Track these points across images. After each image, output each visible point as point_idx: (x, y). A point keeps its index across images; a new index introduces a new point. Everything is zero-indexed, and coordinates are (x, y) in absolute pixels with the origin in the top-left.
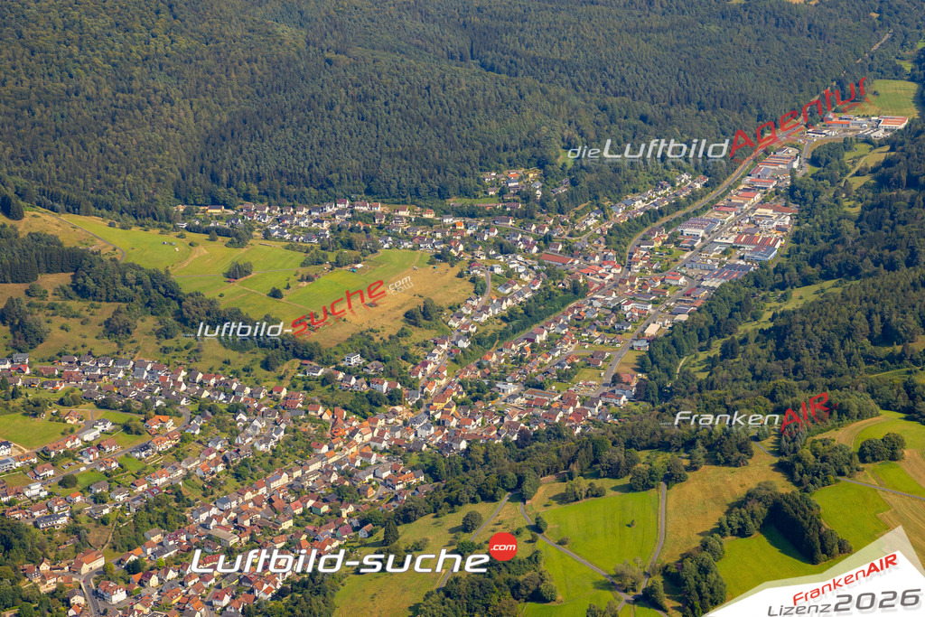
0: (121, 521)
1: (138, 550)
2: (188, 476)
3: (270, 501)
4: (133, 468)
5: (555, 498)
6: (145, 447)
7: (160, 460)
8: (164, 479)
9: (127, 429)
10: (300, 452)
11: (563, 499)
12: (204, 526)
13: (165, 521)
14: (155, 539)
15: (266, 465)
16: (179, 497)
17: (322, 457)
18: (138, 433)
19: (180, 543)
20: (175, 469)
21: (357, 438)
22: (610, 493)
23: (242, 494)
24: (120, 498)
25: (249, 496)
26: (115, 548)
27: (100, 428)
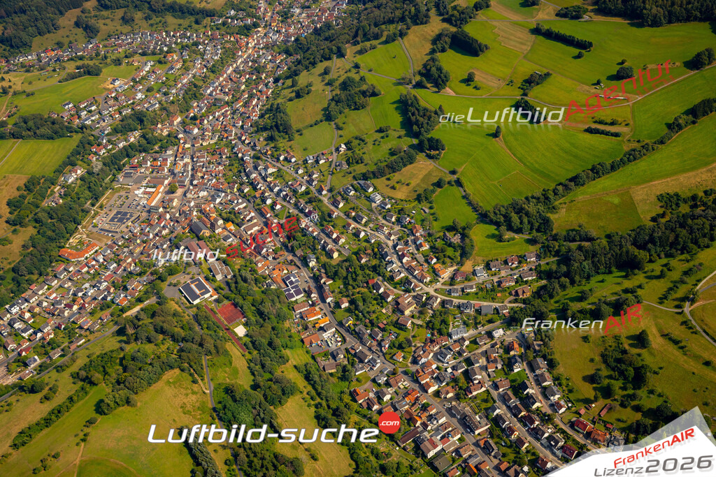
0: (179, 101)
1: (191, 111)
2: (194, 76)
3: (231, 79)
4: (172, 78)
5: (356, 53)
6: (172, 68)
7: (180, 72)
8: (186, 80)
9: (160, 62)
10: (231, 56)
11: (361, 52)
12: (211, 94)
13: (196, 96)
14: (195, 104)
15: (221, 65)
16: (195, 86)
17: (241, 56)
18: (165, 63)
19: (206, 104)
20: (189, 75)
21: (250, 45)
22: (379, 46)
23: (219, 79)
24: (174, 91)
25: (221, 79)
26: (182, 112)
27: (149, 64)
